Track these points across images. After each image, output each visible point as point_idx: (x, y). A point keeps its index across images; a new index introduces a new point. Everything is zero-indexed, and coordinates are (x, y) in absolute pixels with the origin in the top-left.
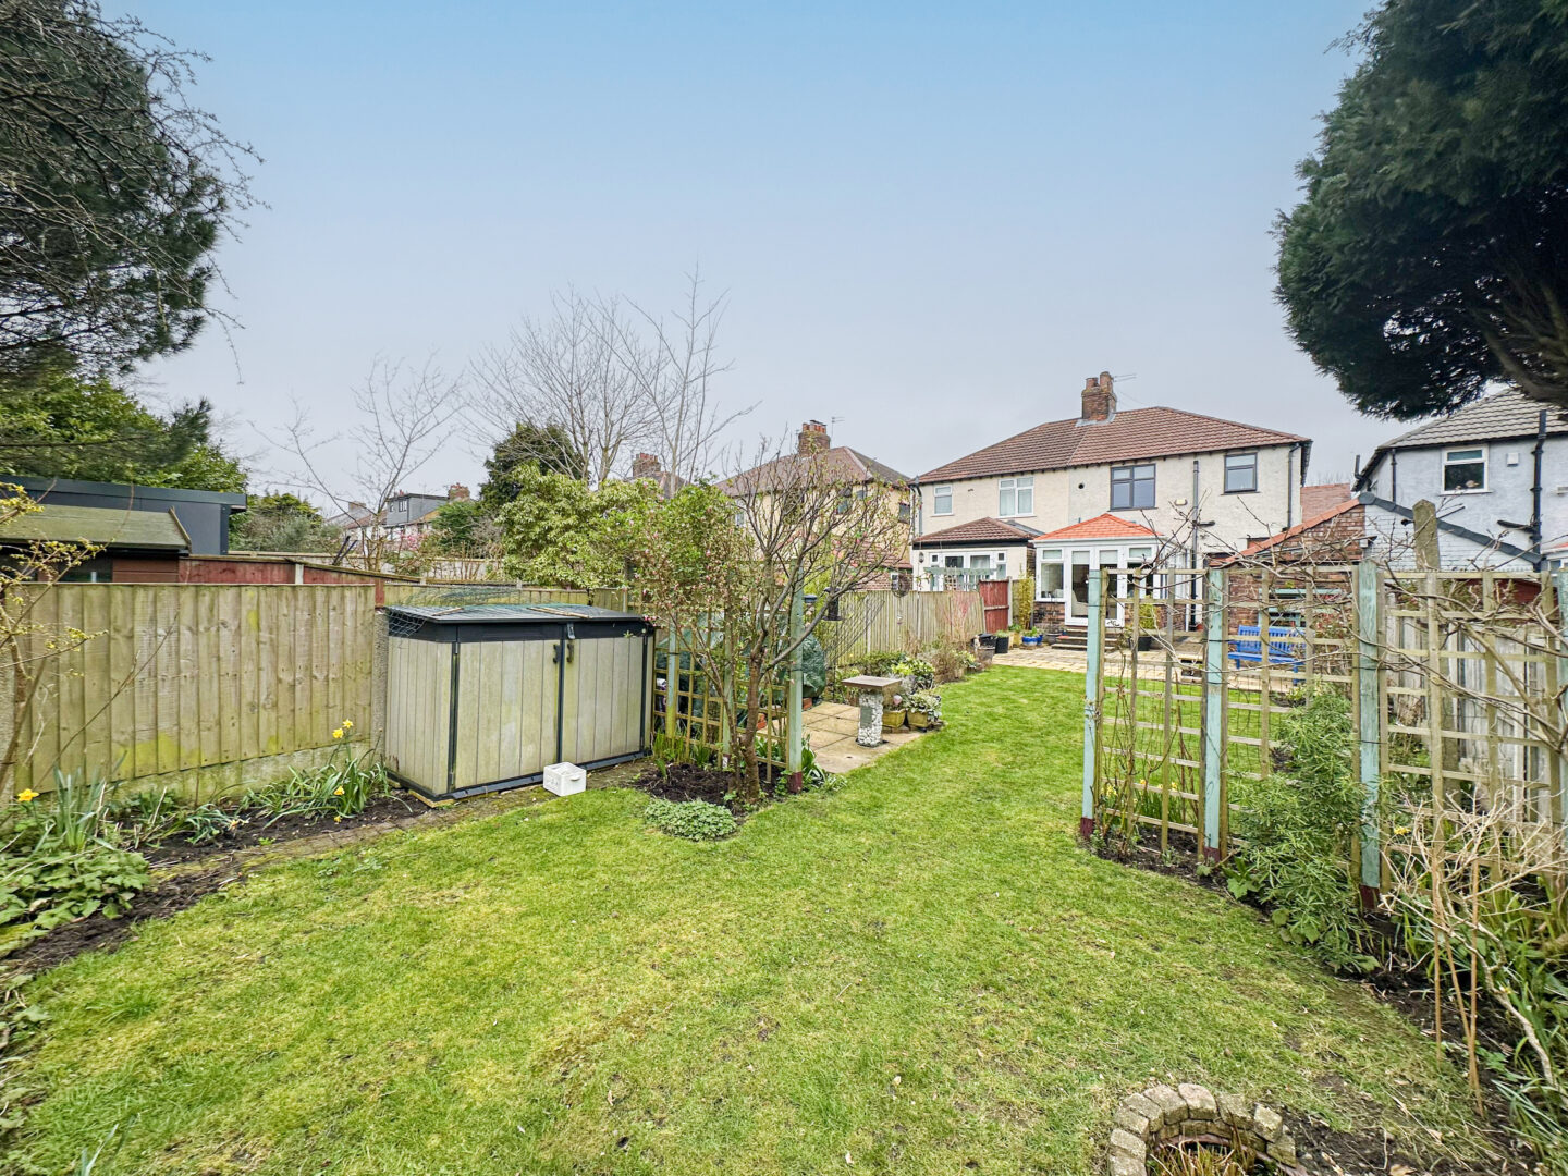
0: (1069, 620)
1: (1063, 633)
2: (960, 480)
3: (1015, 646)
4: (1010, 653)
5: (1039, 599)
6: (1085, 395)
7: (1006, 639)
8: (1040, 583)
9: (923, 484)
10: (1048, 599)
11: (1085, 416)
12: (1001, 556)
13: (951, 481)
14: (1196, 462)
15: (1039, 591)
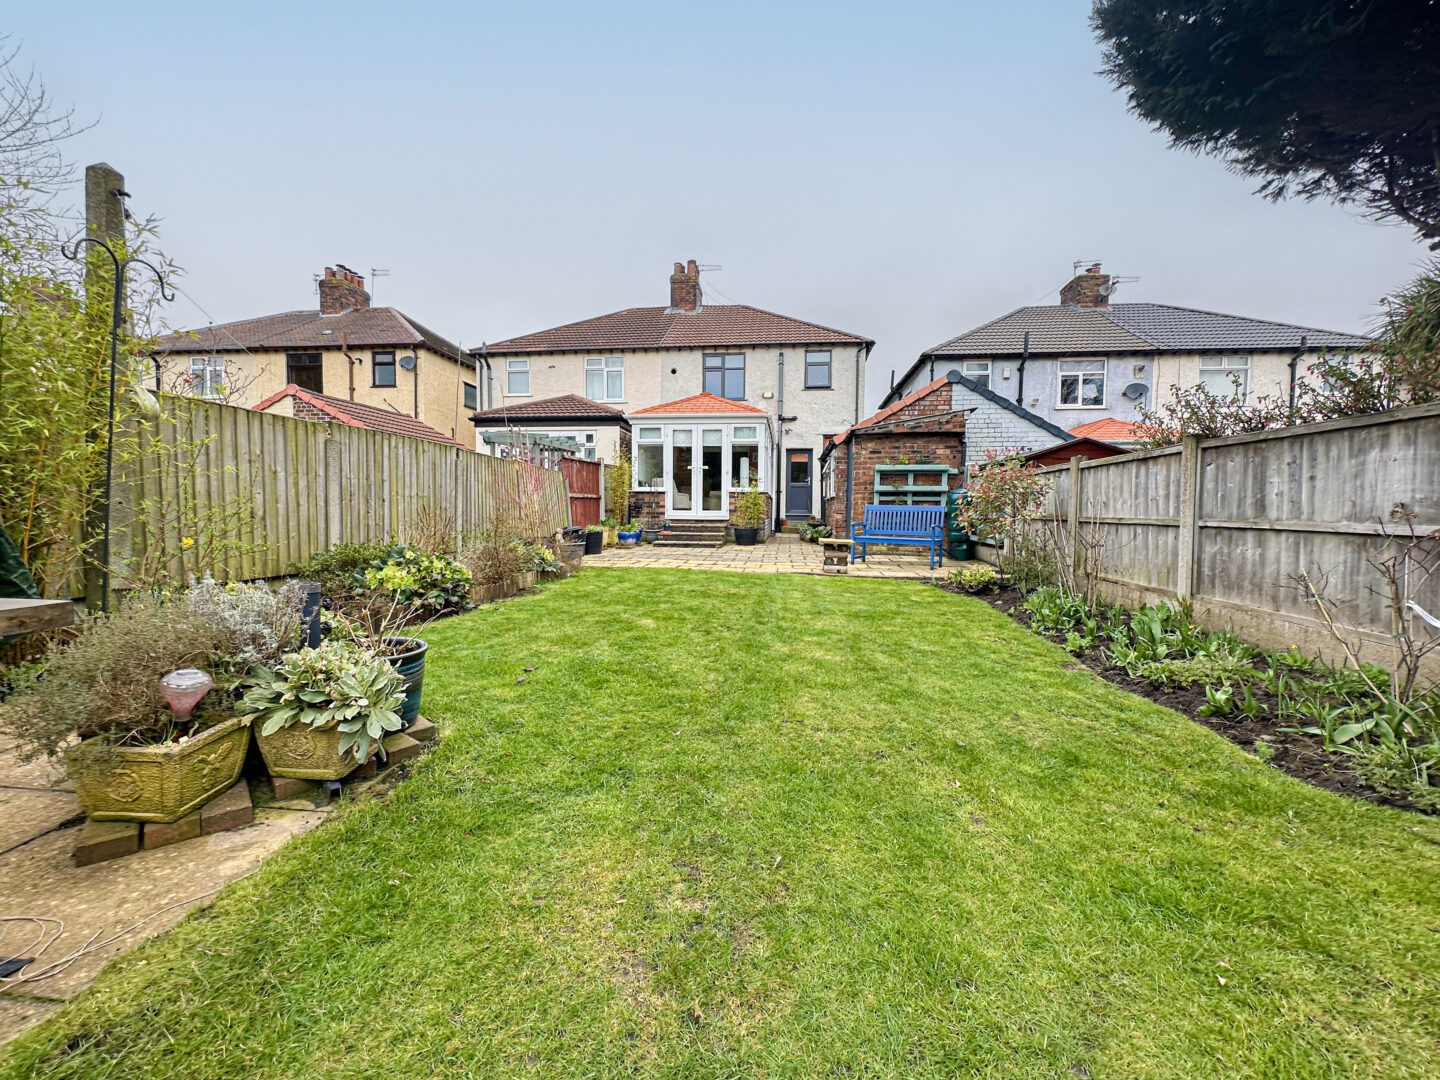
0: (670, 514)
1: (666, 528)
2: (540, 353)
3: (610, 545)
4: (604, 553)
5: (636, 488)
6: (673, 281)
7: (599, 535)
8: (637, 470)
9: (493, 355)
10: (646, 489)
11: (675, 303)
12: (590, 438)
13: (529, 354)
14: (781, 354)
15: (636, 478)
